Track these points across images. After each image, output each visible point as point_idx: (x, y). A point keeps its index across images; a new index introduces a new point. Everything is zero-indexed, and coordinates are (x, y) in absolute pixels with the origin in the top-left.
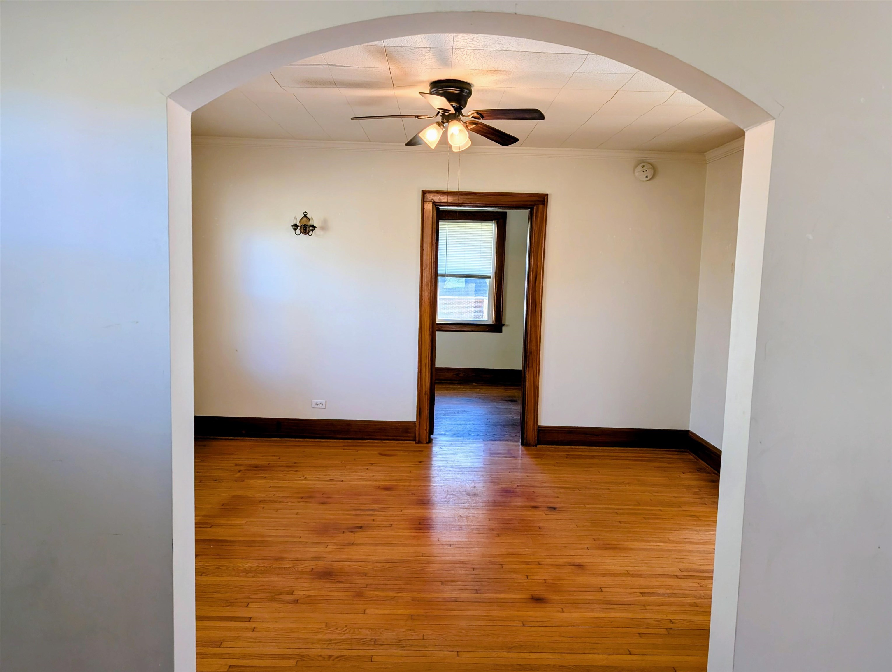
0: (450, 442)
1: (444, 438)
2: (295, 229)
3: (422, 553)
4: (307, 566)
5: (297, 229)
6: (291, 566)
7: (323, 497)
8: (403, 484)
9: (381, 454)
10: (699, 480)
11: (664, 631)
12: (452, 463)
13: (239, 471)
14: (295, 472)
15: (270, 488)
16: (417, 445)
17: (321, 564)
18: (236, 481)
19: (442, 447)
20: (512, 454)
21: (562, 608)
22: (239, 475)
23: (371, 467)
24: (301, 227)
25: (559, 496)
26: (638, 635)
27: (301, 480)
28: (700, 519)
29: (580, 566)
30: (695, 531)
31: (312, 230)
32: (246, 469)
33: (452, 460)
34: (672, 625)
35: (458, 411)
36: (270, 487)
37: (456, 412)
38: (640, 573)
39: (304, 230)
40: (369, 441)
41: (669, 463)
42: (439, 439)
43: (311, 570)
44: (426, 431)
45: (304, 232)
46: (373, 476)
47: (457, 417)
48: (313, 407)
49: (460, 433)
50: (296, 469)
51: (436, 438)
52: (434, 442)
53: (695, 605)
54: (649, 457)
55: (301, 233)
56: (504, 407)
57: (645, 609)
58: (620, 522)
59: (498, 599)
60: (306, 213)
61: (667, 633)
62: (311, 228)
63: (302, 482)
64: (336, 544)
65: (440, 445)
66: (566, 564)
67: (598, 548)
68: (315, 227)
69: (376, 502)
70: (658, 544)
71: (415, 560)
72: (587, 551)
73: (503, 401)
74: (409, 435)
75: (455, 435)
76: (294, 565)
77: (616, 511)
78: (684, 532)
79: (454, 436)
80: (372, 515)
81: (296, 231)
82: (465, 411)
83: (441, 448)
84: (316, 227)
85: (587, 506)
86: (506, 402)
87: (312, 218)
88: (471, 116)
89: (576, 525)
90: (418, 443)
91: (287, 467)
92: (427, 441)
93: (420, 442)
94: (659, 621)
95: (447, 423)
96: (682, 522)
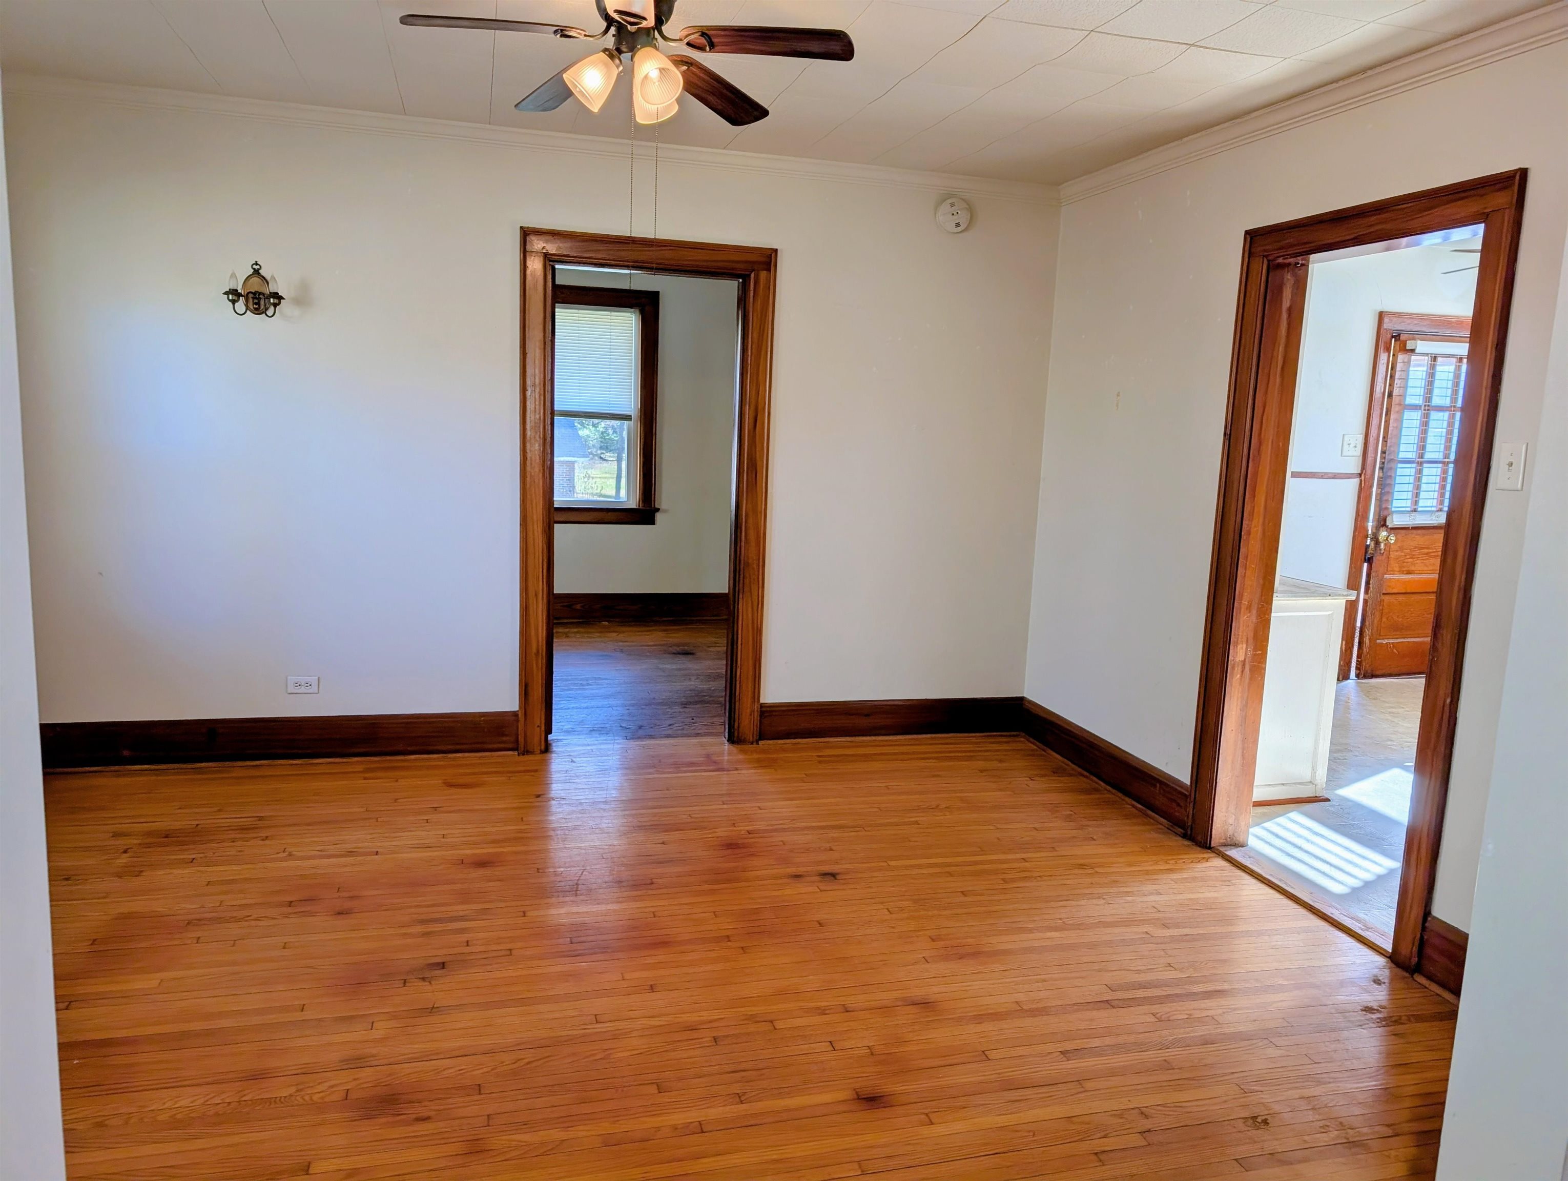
0: (589, 748)
1: (573, 739)
2: (234, 302)
3: (596, 1015)
4: (332, 1087)
5: (238, 300)
6: (292, 1090)
7: (339, 897)
8: (514, 849)
9: (451, 785)
10: (1063, 791)
11: (1136, 1140)
12: (605, 792)
13: (125, 852)
14: (263, 840)
15: (209, 887)
16: (522, 758)
17: (367, 1075)
18: (120, 877)
19: (574, 759)
20: (715, 762)
21: (927, 1115)
22: (124, 859)
23: (433, 817)
24: (246, 297)
25: (834, 848)
26: (1094, 1158)
27: (282, 860)
28: (1097, 872)
29: (925, 1005)
30: (1099, 898)
31: (275, 305)
32: (140, 844)
33: (603, 785)
34: (1145, 1121)
35: (587, 679)
36: (207, 885)
37: (584, 682)
38: (1040, 1005)
39: (256, 304)
40: (417, 756)
41: (1001, 761)
42: (565, 742)
43: (344, 1094)
44: (539, 728)
45: (256, 309)
46: (444, 836)
47: (587, 693)
48: (289, 692)
49: (602, 726)
50: (263, 834)
51: (558, 740)
52: (554, 749)
53: (1167, 1066)
54: (965, 752)
55: (248, 311)
56: (674, 667)
57: (1082, 1090)
58: (963, 893)
59: (788, 1110)
60: (258, 267)
61: (1146, 1143)
62: (272, 300)
63: (284, 864)
64: (393, 1016)
65: (570, 755)
66: (899, 1003)
67: (946, 958)
68: (281, 298)
69: (465, 897)
70: (1049, 934)
71: (584, 1036)
72: (927, 966)
73: (669, 655)
74: (504, 739)
75: (594, 730)
76: (301, 1087)
77: (948, 869)
78: (1083, 902)
79: (593, 733)
80: (462, 931)
81: (236, 304)
82: (600, 679)
83: (572, 761)
84: (284, 299)
85: (892, 863)
86: (673, 655)
87: (273, 277)
88: (686, 41)
89: (888, 909)
90: (523, 755)
91: (243, 829)
92: (543, 747)
93: (527, 752)
94: (1121, 1116)
95: (572, 706)
96: (1068, 882)
